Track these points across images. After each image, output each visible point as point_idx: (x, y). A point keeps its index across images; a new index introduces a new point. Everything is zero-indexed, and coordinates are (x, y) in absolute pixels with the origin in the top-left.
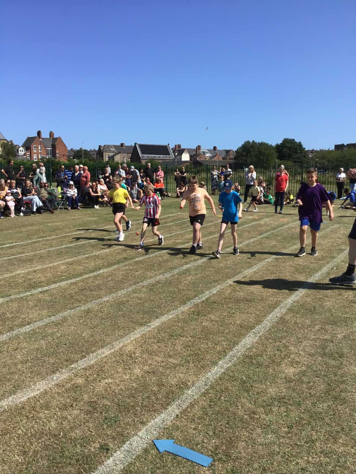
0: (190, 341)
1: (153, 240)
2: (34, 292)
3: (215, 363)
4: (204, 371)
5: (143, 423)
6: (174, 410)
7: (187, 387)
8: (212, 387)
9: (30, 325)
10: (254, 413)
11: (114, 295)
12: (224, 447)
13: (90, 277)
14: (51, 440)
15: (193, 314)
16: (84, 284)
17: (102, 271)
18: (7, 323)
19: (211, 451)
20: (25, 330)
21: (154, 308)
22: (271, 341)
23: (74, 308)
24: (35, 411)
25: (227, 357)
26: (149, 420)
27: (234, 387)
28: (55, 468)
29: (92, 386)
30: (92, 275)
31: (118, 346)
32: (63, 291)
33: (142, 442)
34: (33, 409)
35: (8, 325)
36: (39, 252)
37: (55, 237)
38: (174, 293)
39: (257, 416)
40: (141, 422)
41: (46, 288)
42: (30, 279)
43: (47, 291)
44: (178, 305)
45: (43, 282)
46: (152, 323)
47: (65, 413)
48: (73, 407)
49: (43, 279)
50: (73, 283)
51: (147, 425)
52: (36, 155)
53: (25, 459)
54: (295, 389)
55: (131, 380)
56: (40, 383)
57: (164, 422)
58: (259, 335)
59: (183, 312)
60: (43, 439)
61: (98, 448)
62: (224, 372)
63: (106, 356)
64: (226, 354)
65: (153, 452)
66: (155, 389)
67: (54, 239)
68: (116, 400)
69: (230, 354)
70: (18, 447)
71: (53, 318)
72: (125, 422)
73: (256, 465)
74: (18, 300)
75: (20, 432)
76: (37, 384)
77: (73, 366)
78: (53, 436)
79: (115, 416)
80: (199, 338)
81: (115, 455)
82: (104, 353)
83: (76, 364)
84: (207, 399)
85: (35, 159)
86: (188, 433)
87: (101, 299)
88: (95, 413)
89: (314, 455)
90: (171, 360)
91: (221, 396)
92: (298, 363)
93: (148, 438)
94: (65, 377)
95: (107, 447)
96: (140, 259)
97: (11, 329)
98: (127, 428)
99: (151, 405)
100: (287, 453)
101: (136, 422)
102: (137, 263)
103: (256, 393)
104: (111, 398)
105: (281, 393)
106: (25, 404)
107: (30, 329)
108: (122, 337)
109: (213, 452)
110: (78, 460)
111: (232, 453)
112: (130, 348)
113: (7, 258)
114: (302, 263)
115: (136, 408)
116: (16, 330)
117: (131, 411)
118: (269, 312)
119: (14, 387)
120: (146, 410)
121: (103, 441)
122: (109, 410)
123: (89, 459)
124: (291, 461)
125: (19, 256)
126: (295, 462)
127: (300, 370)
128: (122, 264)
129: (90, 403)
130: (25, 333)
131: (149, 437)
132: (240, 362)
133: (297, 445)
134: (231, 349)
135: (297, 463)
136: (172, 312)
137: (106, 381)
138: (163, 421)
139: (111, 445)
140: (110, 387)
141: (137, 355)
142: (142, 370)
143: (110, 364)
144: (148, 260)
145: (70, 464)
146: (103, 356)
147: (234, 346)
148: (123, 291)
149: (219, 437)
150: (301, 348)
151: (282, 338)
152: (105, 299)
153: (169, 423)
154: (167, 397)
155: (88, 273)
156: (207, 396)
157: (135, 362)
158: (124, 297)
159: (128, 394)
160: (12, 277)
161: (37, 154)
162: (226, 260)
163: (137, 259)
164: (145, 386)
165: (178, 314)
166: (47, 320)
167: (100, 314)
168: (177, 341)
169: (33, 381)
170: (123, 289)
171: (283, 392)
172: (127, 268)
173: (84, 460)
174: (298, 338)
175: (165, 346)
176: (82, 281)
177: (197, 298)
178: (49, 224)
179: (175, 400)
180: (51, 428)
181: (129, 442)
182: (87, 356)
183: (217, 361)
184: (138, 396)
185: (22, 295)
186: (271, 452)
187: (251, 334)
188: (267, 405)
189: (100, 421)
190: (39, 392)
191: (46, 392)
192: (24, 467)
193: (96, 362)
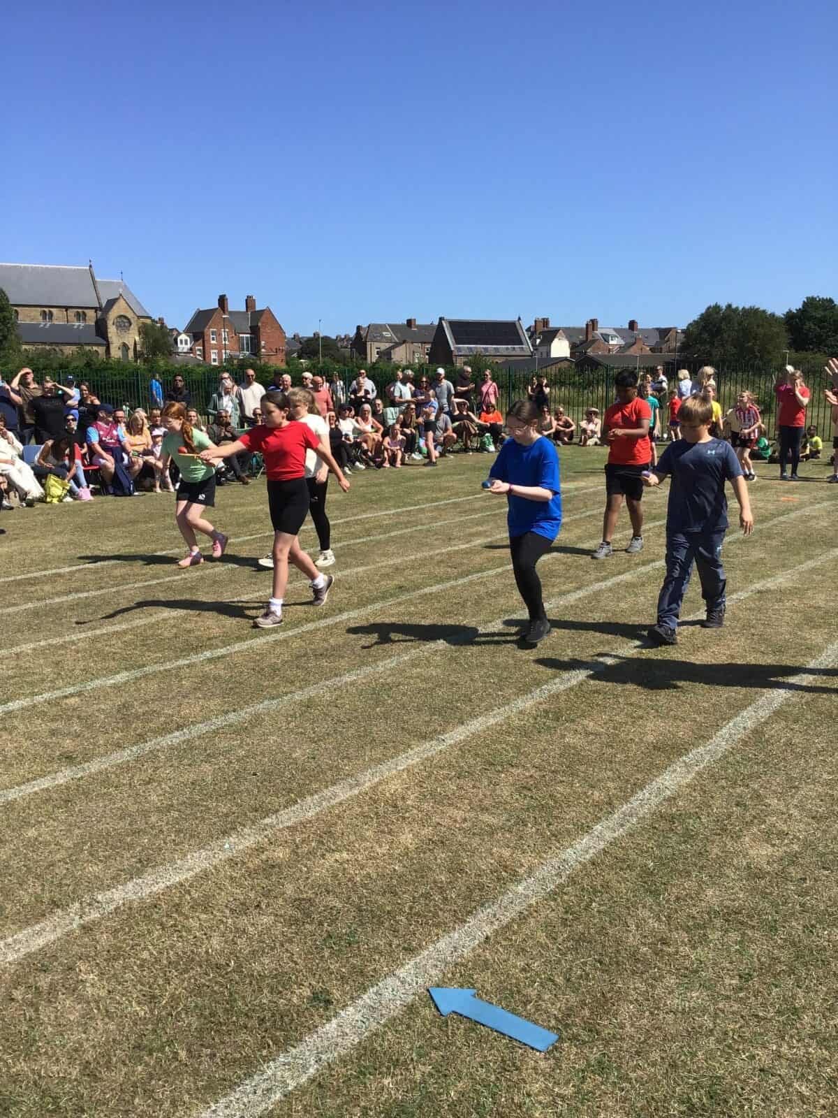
0: (531, 776)
1: (467, 546)
2: (194, 658)
3: (585, 829)
4: (558, 845)
5: (410, 951)
6: (480, 925)
7: (515, 878)
8: (572, 881)
9: (182, 730)
10: (664, 942)
11: (368, 670)
12: (587, 1012)
13: (319, 630)
14: (209, 975)
15: (545, 717)
16: (303, 644)
17: (345, 616)
18: (133, 726)
19: (556, 1018)
20: (172, 741)
21: (457, 701)
22: (723, 783)
23: (278, 696)
24: (181, 914)
25: (616, 816)
26: (424, 943)
27: (624, 884)
28: (213, 1033)
29: (306, 866)
30: (321, 625)
31: (368, 780)
32: (258, 658)
33: (404, 991)
34: (177, 910)
35: (135, 730)
36: (211, 571)
37: (249, 537)
38: (505, 668)
39: (671, 950)
40: (404, 948)
41: (222, 651)
42: (189, 631)
43: (223, 657)
44: (513, 697)
45: (216, 638)
46: (447, 735)
47: (243, 921)
48: (261, 909)
49: (216, 631)
50: (280, 641)
51: (420, 954)
52: (216, 351)
53: (152, 1011)
54: (766, 893)
55: (391, 856)
56: (195, 855)
57: (455, 951)
58: (697, 769)
59: (521, 712)
60: (192, 973)
61: (308, 999)
62: (604, 849)
63: (341, 804)
64: (613, 808)
65: (427, 1012)
66: (443, 879)
67: (244, 543)
68: (355, 898)
69: (623, 809)
70: (139, 987)
71: (232, 717)
72: (371, 946)
73: (655, 1055)
74: (160, 676)
75: (145, 955)
76: (189, 857)
77: (267, 821)
78: (214, 966)
79: (351, 932)
80: (553, 772)
81: (342, 1013)
82: (336, 796)
83: (274, 817)
84: (558, 905)
85: (215, 360)
86: (508, 976)
87: (338, 679)
88: (307, 923)
89: (795, 1041)
90: (486, 818)
91: (592, 901)
92: (782, 835)
93: (417, 983)
94: (248, 845)
95: (327, 997)
96: (435, 589)
97: (141, 738)
98: (375, 960)
99: (430, 911)
100: (731, 1034)
101: (393, 946)
102: (424, 598)
103: (673, 898)
104: (343, 893)
105: (734, 901)
106: (159, 898)
107: (182, 739)
108: (380, 761)
109: (559, 1021)
110: (262, 1020)
111: (604, 1025)
112: (395, 787)
113: (140, 585)
114: (822, 604)
115: (397, 918)
116: (150, 740)
117: (387, 924)
118: (728, 716)
119: (140, 861)
120: (418, 922)
121: (320, 984)
122: (337, 919)
123: (286, 1019)
124: (738, 1050)
125: (167, 579)
126: (747, 1054)
127: (785, 852)
128: (391, 601)
129: (298, 903)
130: (171, 748)
131: (420, 981)
132: (644, 829)
133: (757, 1016)
134: (626, 799)
135: (752, 1057)
136: (495, 712)
137: (337, 856)
138: (455, 947)
139: (337, 994)
140: (344, 869)
141: (409, 802)
142: (416, 835)
143: (348, 821)
144: (452, 592)
145: (246, 1028)
146: (333, 802)
147: (633, 792)
148: (389, 661)
149: (578, 989)
150: (795, 802)
151: (750, 776)
152: (348, 678)
153: (467, 953)
154: (469, 898)
155: (313, 621)
156: (559, 900)
157: (404, 818)
158: (390, 675)
159: (382, 887)
160: (152, 626)
161: (220, 348)
162: (636, 595)
163: (427, 590)
164: (422, 871)
165: (509, 717)
166: (219, 722)
167: (334, 711)
168: (503, 775)
169: (181, 850)
170: (390, 657)
171: (739, 899)
172: (402, 609)
173: (275, 1021)
174: (790, 779)
175: (474, 787)
176: (301, 637)
177: (557, 680)
178: (235, 510)
179: (487, 905)
180: (210, 951)
181: (375, 989)
182: (299, 801)
183: (590, 825)
184: (404, 893)
185: (168, 666)
186: (694, 1028)
187: (678, 767)
188: (698, 926)
189: (316, 941)
190: (191, 873)
191: (205, 875)
192: (150, 1027)
193: (317, 814)
